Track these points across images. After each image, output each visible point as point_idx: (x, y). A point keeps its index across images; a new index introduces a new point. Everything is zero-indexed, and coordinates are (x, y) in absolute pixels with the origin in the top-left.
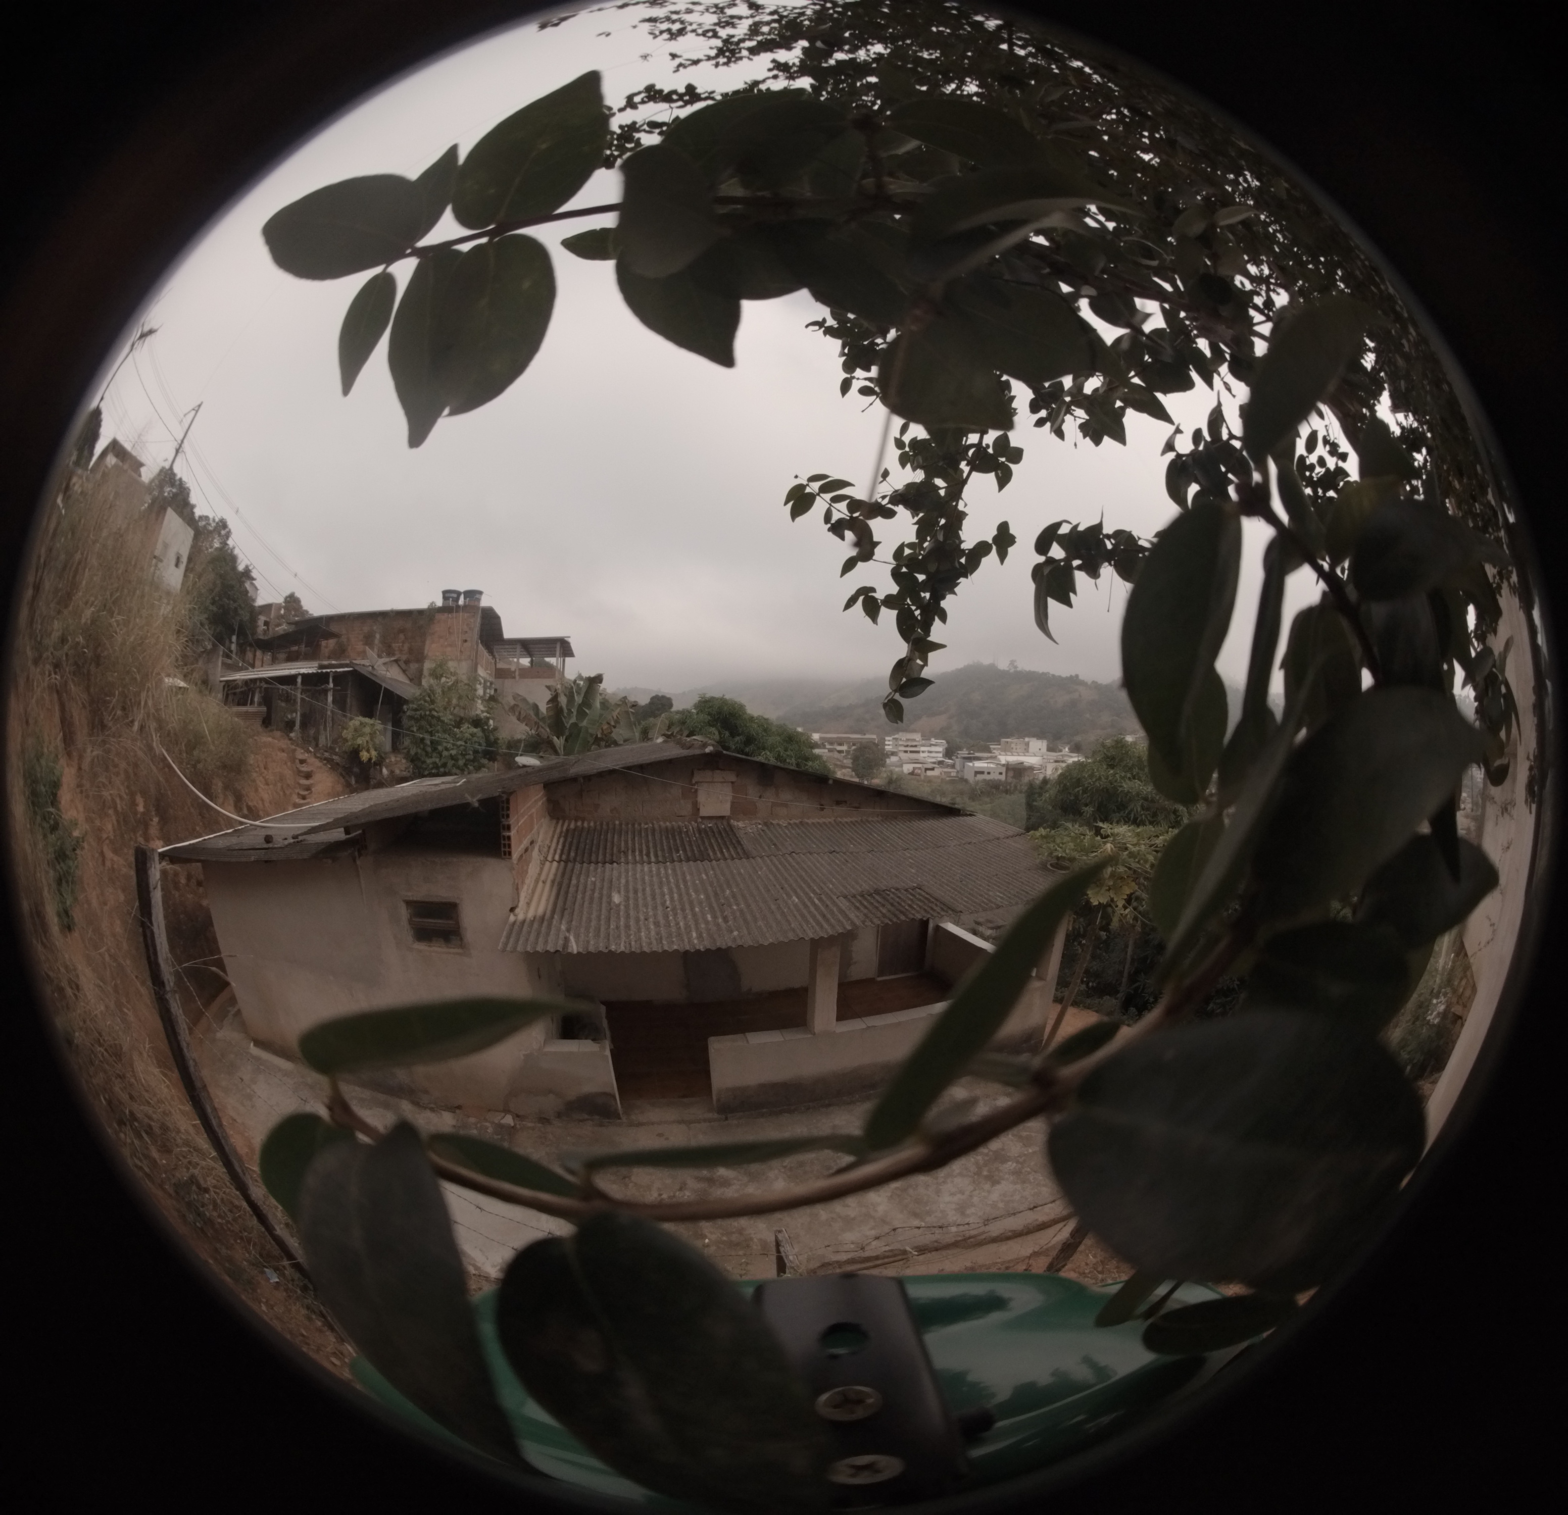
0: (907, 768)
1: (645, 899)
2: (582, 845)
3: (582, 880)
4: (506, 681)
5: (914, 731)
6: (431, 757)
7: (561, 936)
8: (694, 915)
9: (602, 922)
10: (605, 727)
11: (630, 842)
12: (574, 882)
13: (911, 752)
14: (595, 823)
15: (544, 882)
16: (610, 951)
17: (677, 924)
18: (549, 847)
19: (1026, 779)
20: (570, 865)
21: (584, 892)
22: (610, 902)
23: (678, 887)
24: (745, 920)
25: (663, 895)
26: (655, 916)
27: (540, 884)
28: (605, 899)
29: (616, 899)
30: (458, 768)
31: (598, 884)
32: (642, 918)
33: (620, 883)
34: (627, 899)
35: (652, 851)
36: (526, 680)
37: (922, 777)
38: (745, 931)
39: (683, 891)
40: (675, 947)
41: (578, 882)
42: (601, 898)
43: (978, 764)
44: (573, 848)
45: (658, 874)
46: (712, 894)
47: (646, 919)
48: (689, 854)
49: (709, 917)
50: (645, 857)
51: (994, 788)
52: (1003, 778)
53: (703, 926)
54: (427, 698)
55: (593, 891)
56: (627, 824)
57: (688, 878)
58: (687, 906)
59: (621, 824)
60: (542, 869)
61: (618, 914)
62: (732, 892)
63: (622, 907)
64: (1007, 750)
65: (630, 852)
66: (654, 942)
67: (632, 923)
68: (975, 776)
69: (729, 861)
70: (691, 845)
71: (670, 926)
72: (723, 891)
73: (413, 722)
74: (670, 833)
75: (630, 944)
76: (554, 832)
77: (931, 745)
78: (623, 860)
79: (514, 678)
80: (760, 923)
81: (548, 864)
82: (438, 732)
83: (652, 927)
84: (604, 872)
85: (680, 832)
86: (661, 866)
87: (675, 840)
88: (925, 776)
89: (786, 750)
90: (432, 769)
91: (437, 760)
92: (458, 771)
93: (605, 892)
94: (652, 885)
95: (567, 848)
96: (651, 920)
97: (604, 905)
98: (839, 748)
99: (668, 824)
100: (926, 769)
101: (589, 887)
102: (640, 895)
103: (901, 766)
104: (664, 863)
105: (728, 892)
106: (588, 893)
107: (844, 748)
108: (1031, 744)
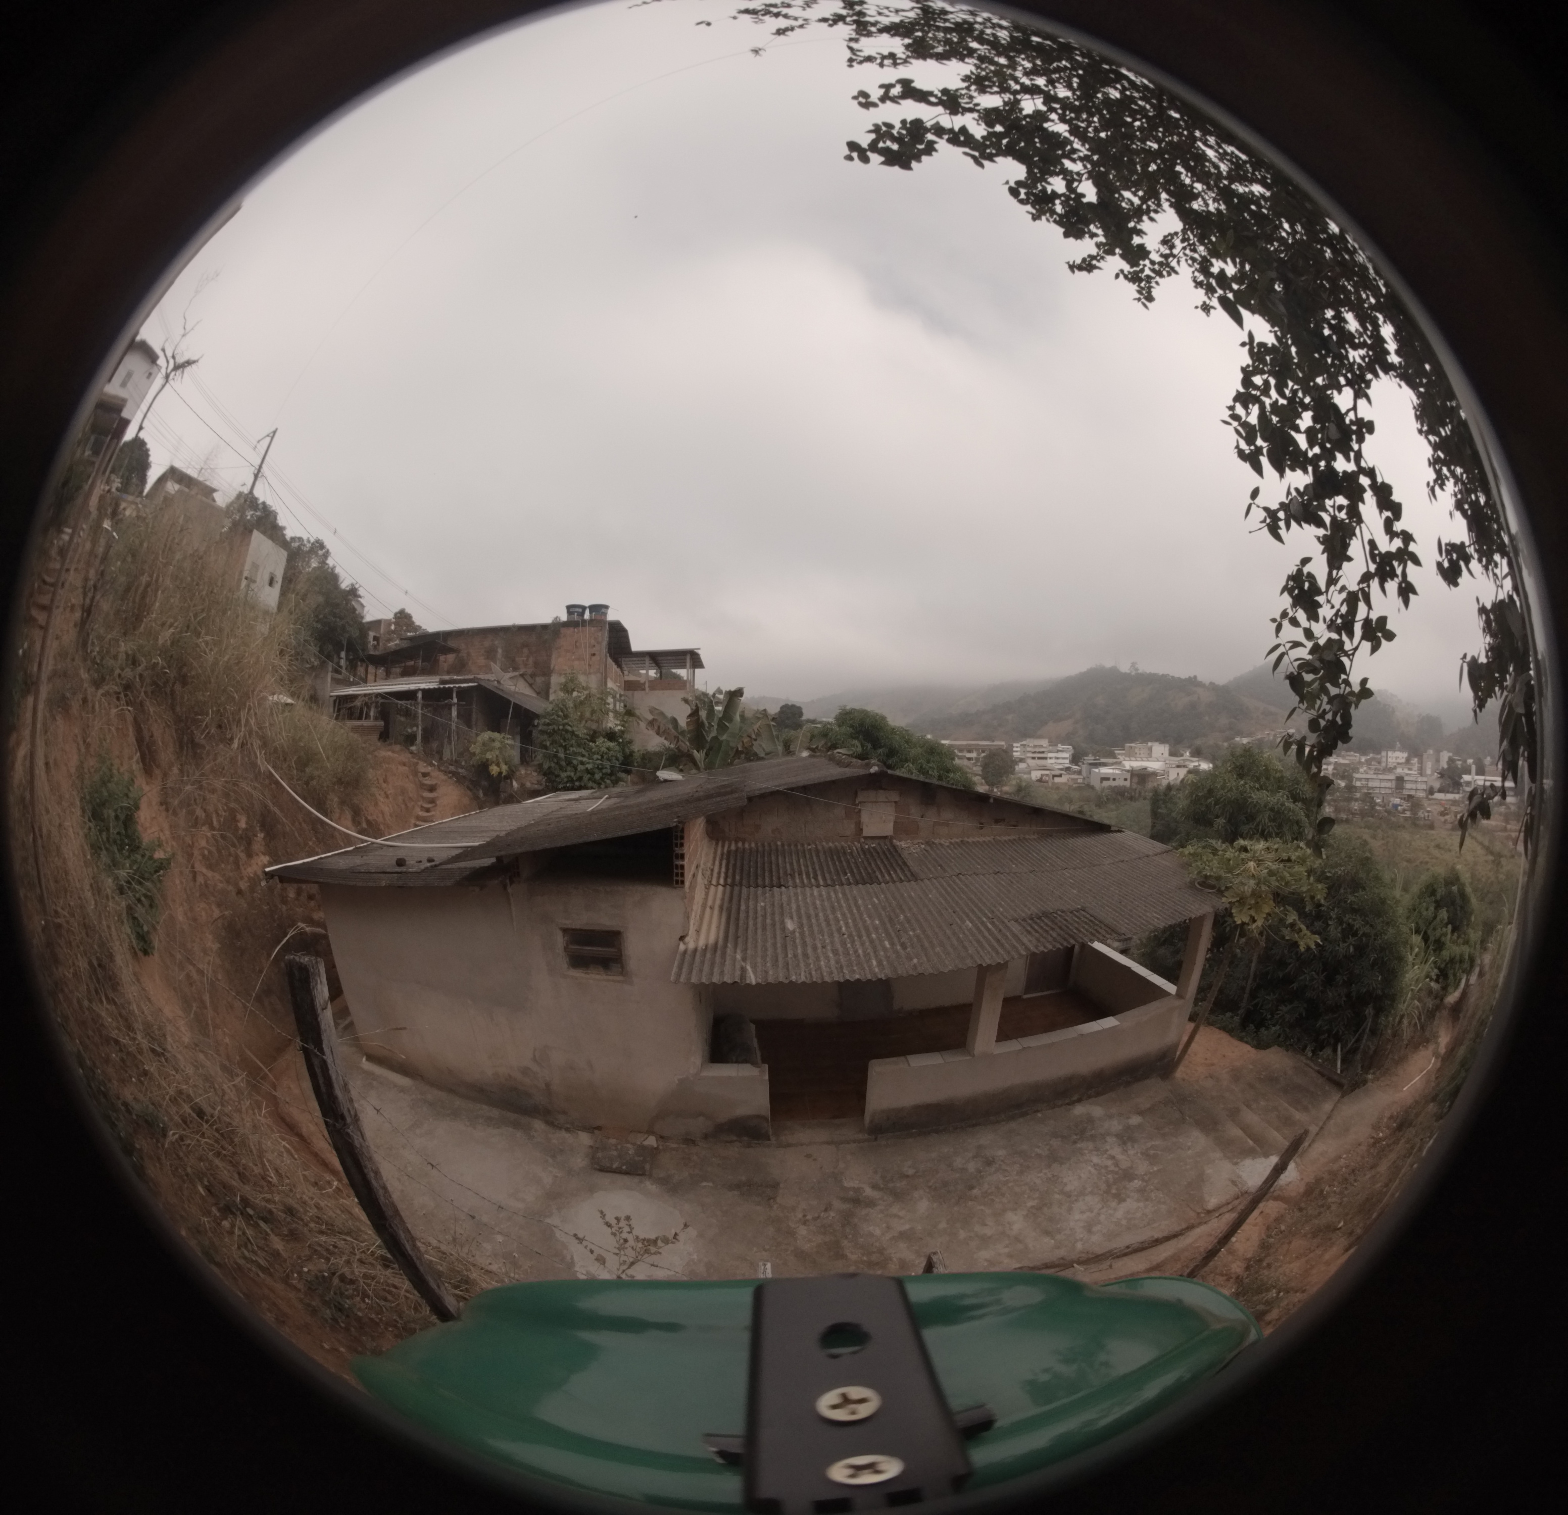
0: (1035, 775)
1: (819, 925)
2: (746, 868)
3: (751, 903)
4: (636, 692)
5: (1040, 737)
6: (566, 771)
7: (738, 967)
8: (872, 941)
9: (779, 951)
10: (746, 740)
11: (795, 864)
12: (743, 907)
13: (1039, 758)
14: (756, 844)
15: (712, 908)
16: (791, 982)
17: (856, 951)
18: (712, 870)
19: (1150, 785)
20: (736, 889)
21: (756, 918)
22: (784, 929)
23: (851, 912)
24: (922, 946)
25: (838, 921)
26: (832, 943)
27: (708, 910)
28: (778, 926)
29: (790, 925)
30: (594, 781)
31: (769, 910)
32: (819, 945)
33: (791, 909)
34: (801, 926)
35: (819, 873)
36: (656, 692)
37: (1050, 784)
38: (925, 959)
39: (857, 916)
40: (857, 977)
41: (748, 907)
42: (773, 925)
43: (1104, 770)
44: (738, 871)
45: (829, 898)
46: (886, 920)
47: (823, 947)
48: (858, 877)
49: (887, 944)
50: (813, 880)
51: (1120, 795)
52: (1127, 784)
53: (882, 953)
54: (560, 713)
55: (764, 916)
56: (789, 845)
57: (860, 902)
58: (863, 933)
59: (783, 845)
60: (707, 894)
61: (794, 942)
62: (906, 916)
63: (797, 934)
64: (1131, 755)
65: (797, 875)
66: (835, 971)
67: (810, 951)
68: (1101, 782)
69: (898, 884)
70: (858, 868)
71: (849, 954)
72: (897, 916)
73: (545, 737)
74: (834, 854)
75: (810, 974)
76: (715, 853)
77: (1058, 751)
78: (790, 883)
79: (644, 689)
80: (938, 949)
81: (712, 888)
82: (572, 746)
83: (831, 955)
84: (773, 896)
85: (845, 853)
86: (831, 889)
87: (841, 862)
88: (1053, 783)
89: (928, 762)
90: (567, 782)
91: (572, 774)
92: (594, 785)
93: (777, 918)
94: (824, 910)
95: (731, 871)
96: (829, 948)
97: (778, 932)
98: (969, 755)
99: (831, 844)
100: (1054, 776)
101: (760, 913)
102: (814, 921)
103: (1030, 773)
104: (833, 886)
105: (902, 917)
106: (760, 920)
107: (974, 755)
108: (1154, 748)
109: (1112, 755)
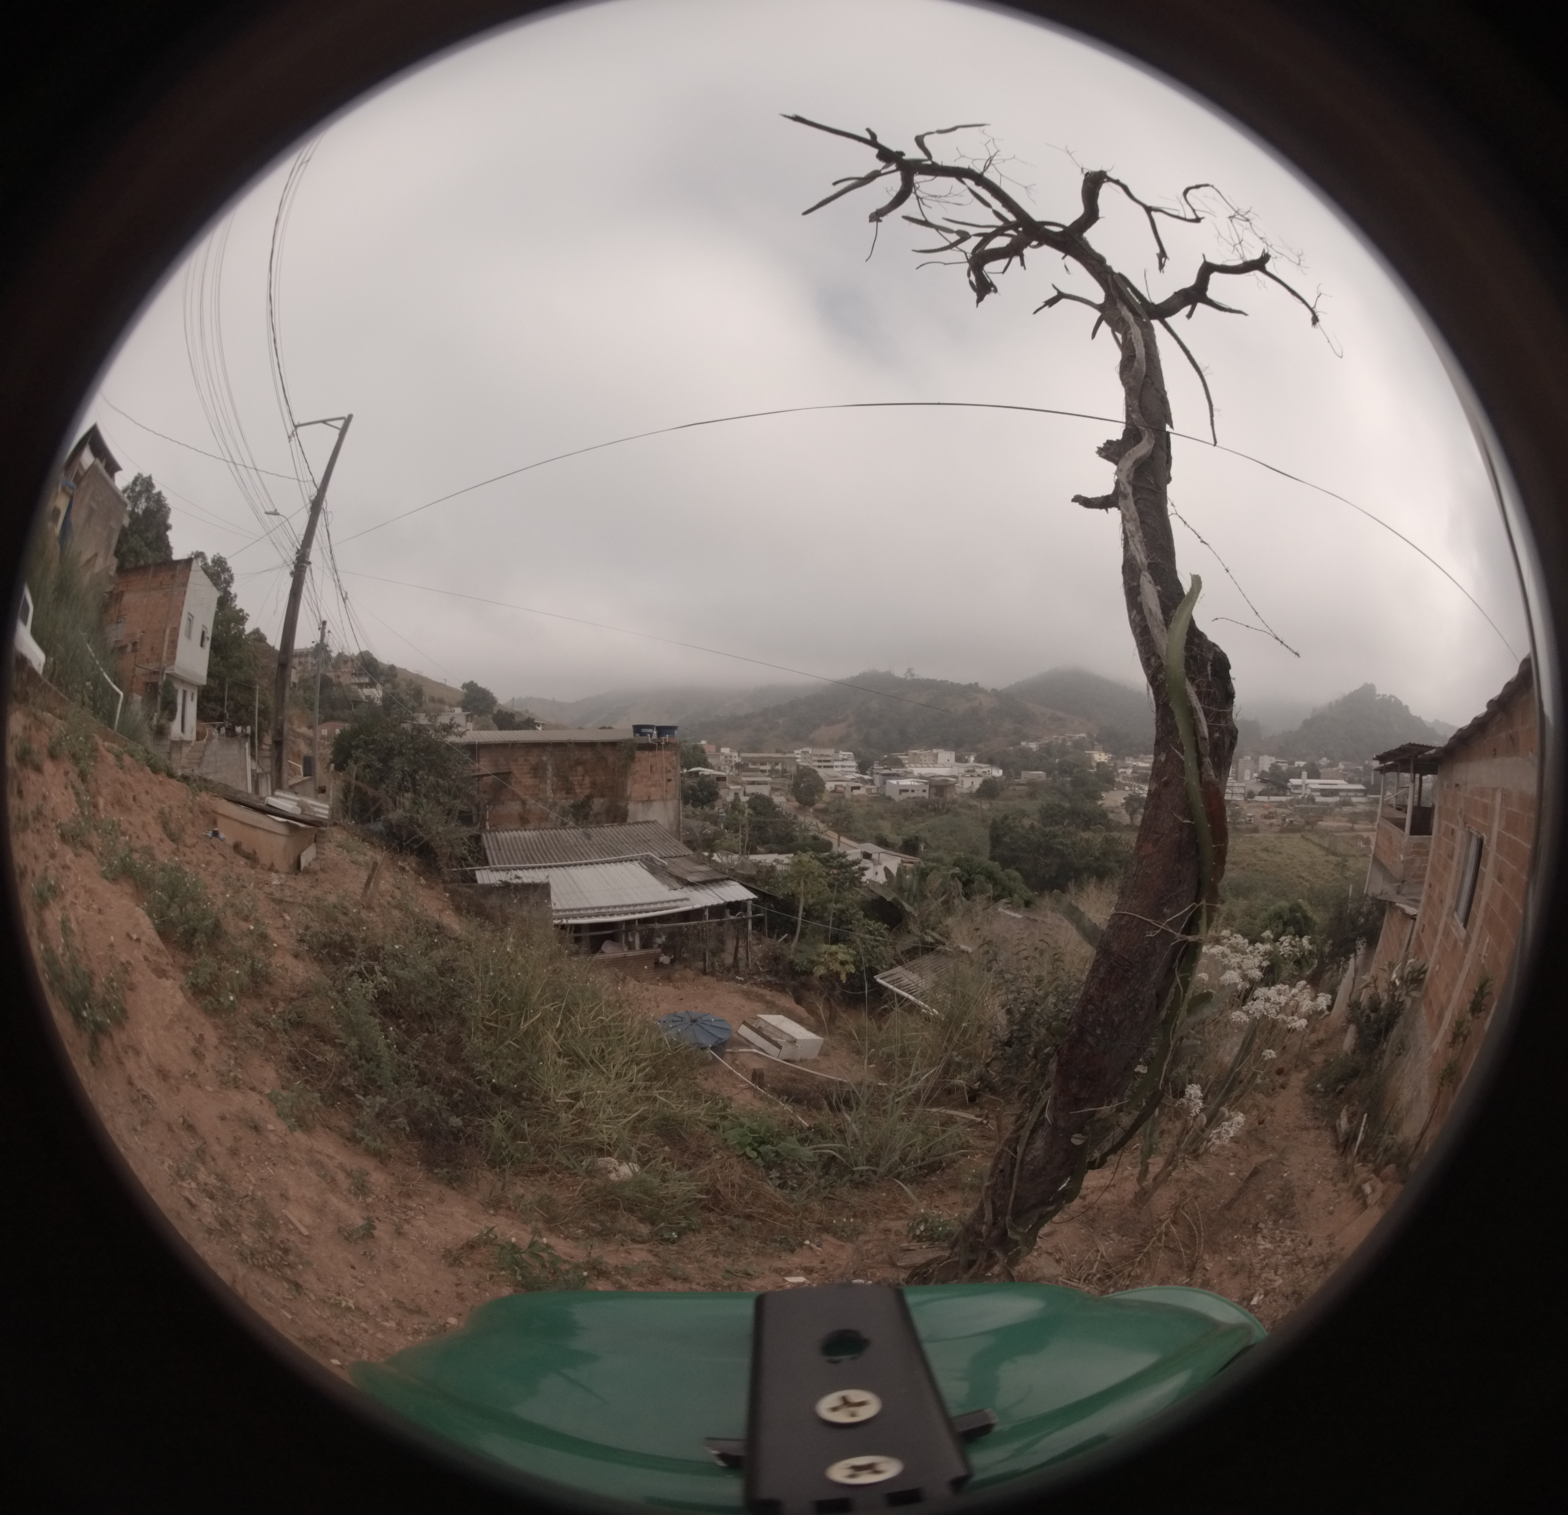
43: (899, 782)
64: (916, 761)
68: (901, 795)
108: (939, 755)
109: (899, 763)
